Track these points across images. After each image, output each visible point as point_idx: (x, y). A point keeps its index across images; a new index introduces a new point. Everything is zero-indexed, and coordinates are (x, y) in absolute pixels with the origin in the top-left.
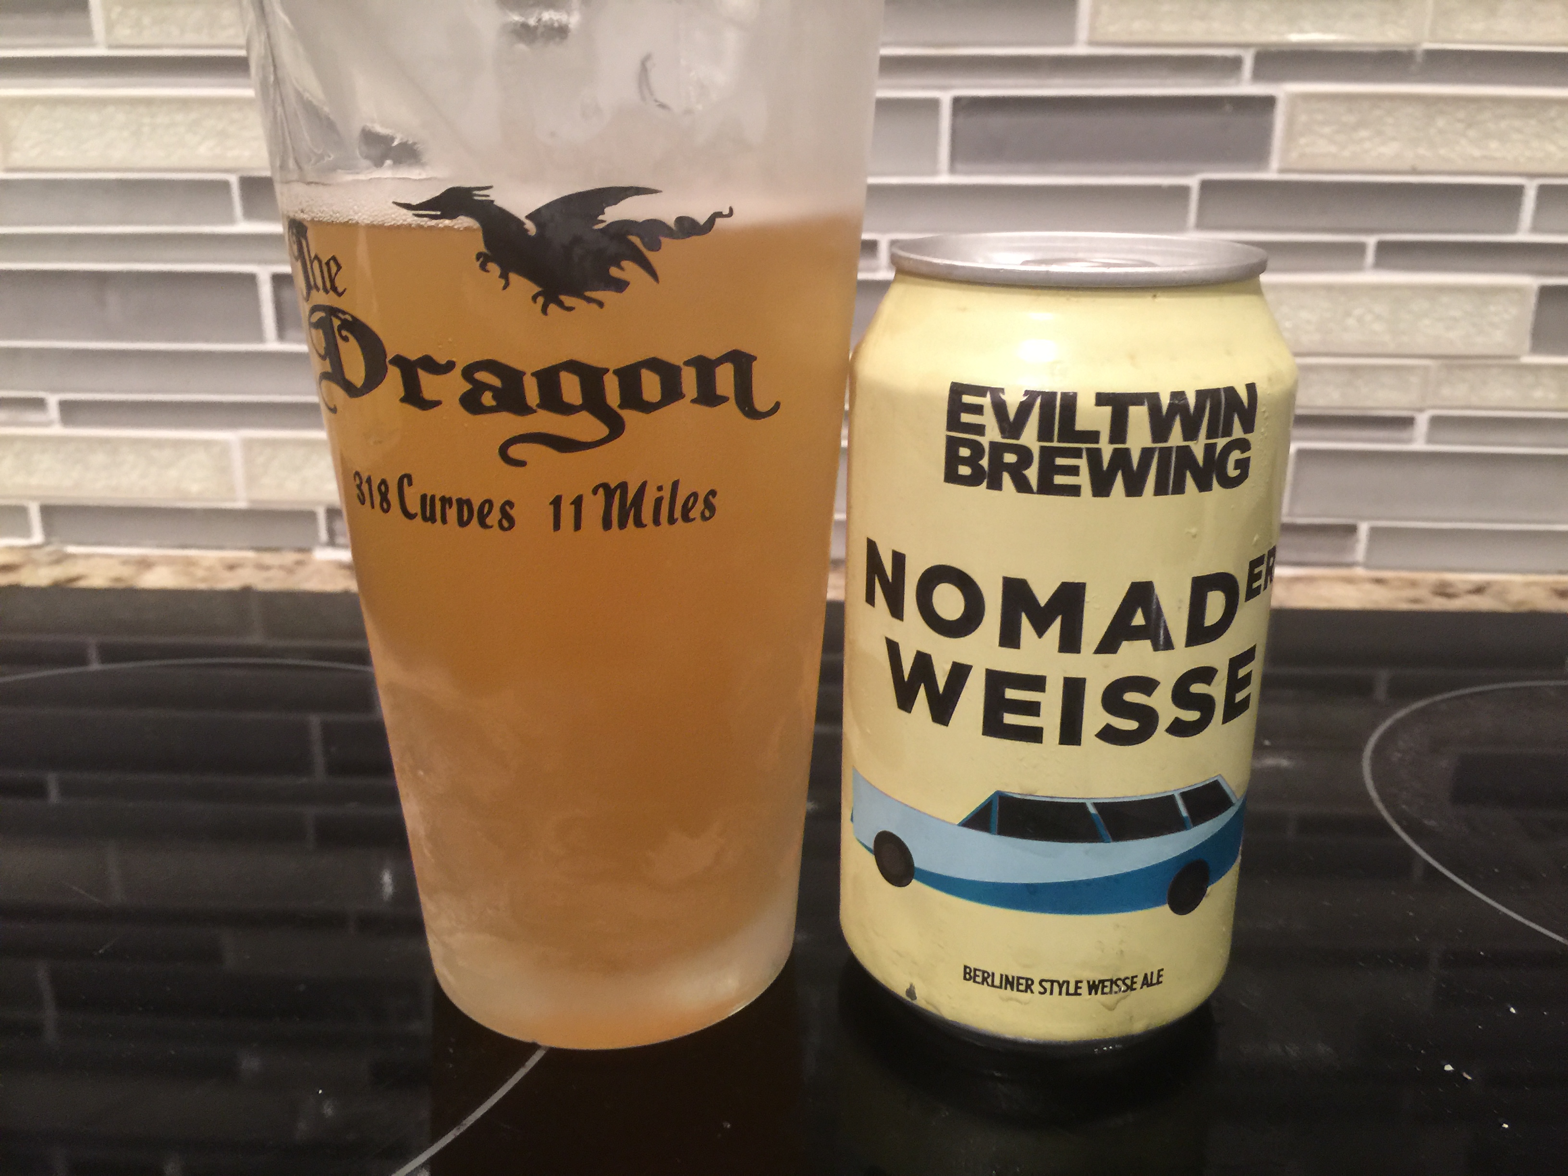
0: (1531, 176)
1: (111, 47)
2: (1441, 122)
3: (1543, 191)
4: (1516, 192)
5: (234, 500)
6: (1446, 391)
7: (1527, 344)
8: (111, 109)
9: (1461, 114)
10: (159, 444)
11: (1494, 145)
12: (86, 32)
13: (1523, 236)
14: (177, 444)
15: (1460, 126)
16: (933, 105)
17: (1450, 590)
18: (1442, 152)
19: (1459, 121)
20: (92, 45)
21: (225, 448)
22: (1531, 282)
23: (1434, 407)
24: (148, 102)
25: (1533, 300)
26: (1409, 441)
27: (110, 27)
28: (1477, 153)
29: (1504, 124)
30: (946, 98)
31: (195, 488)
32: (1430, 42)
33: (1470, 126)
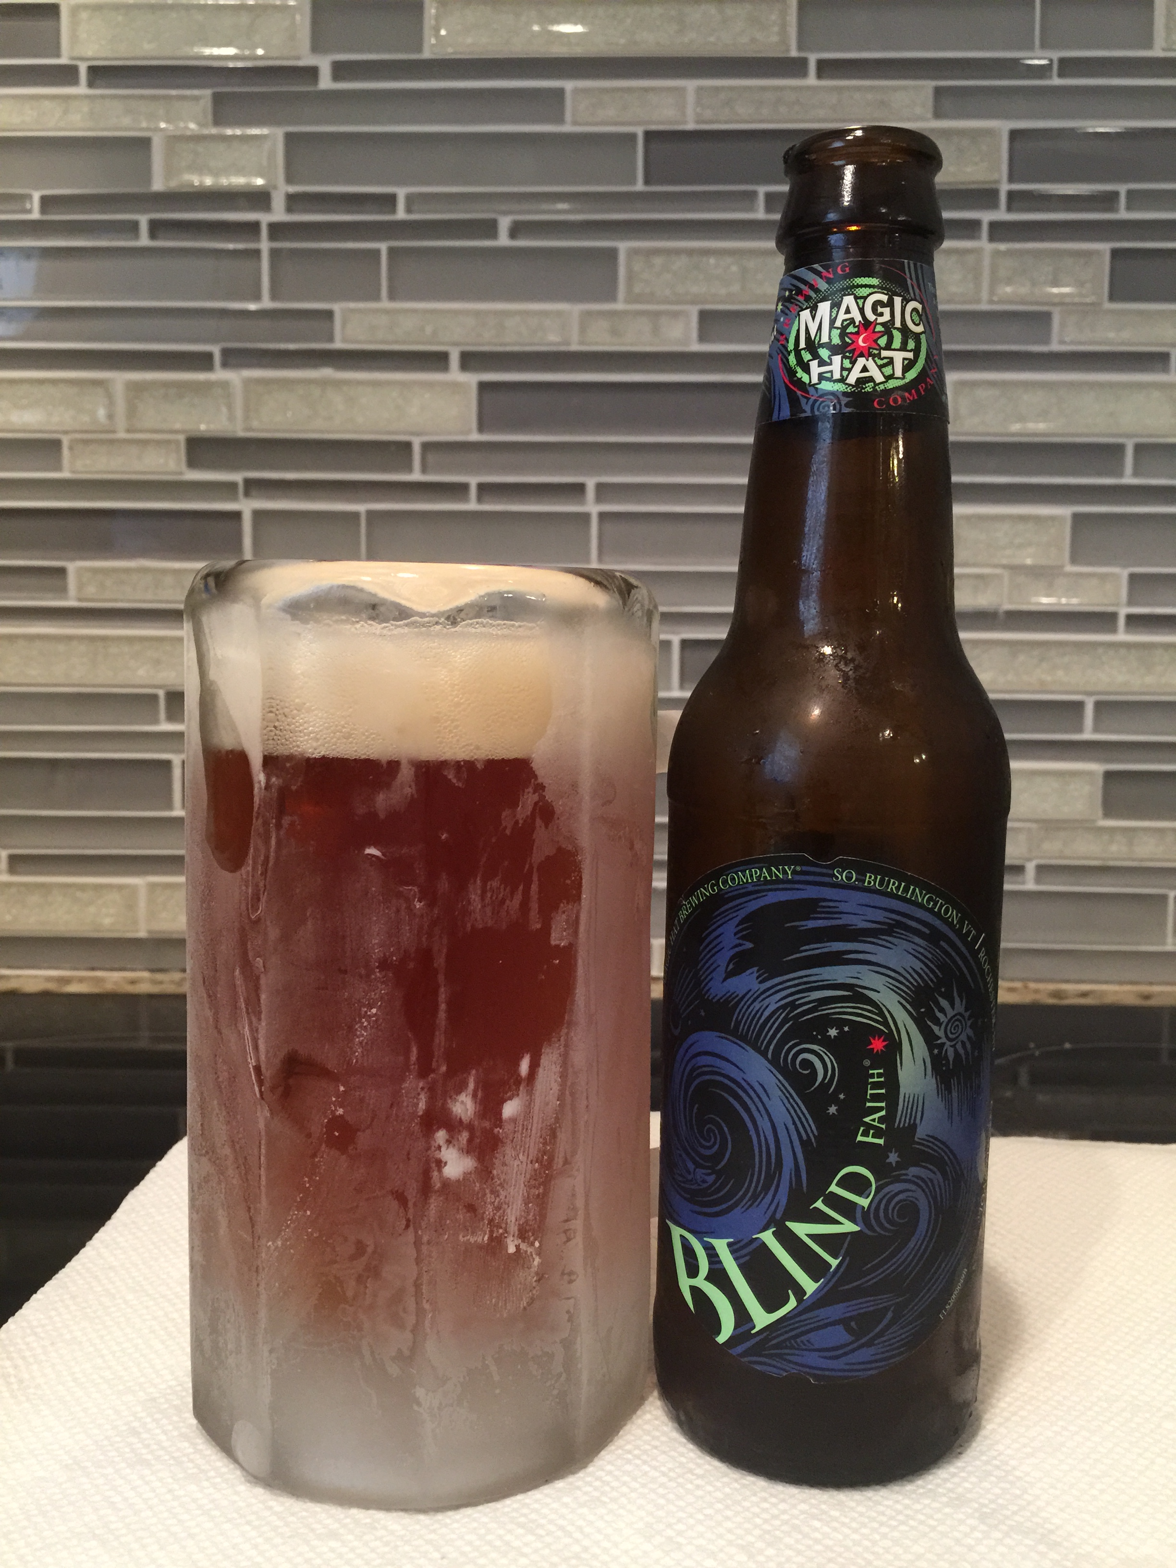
0: (1089, 694)
1: (80, 600)
3: (1098, 705)
4: (1078, 706)
5: (137, 931)
6: (1047, 846)
7: (1100, 812)
8: (75, 643)
9: (1035, 653)
10: (82, 887)
11: (1060, 673)
12: (63, 590)
13: (1088, 735)
14: (97, 888)
15: (1035, 661)
16: (668, 643)
20: (66, 598)
21: (133, 889)
22: (1097, 768)
23: (1037, 857)
24: (104, 639)
25: (1100, 782)
26: (1023, 883)
27: (81, 587)
29: (1066, 659)
30: (676, 640)
31: (107, 921)
32: (1008, 605)
33: (1041, 661)
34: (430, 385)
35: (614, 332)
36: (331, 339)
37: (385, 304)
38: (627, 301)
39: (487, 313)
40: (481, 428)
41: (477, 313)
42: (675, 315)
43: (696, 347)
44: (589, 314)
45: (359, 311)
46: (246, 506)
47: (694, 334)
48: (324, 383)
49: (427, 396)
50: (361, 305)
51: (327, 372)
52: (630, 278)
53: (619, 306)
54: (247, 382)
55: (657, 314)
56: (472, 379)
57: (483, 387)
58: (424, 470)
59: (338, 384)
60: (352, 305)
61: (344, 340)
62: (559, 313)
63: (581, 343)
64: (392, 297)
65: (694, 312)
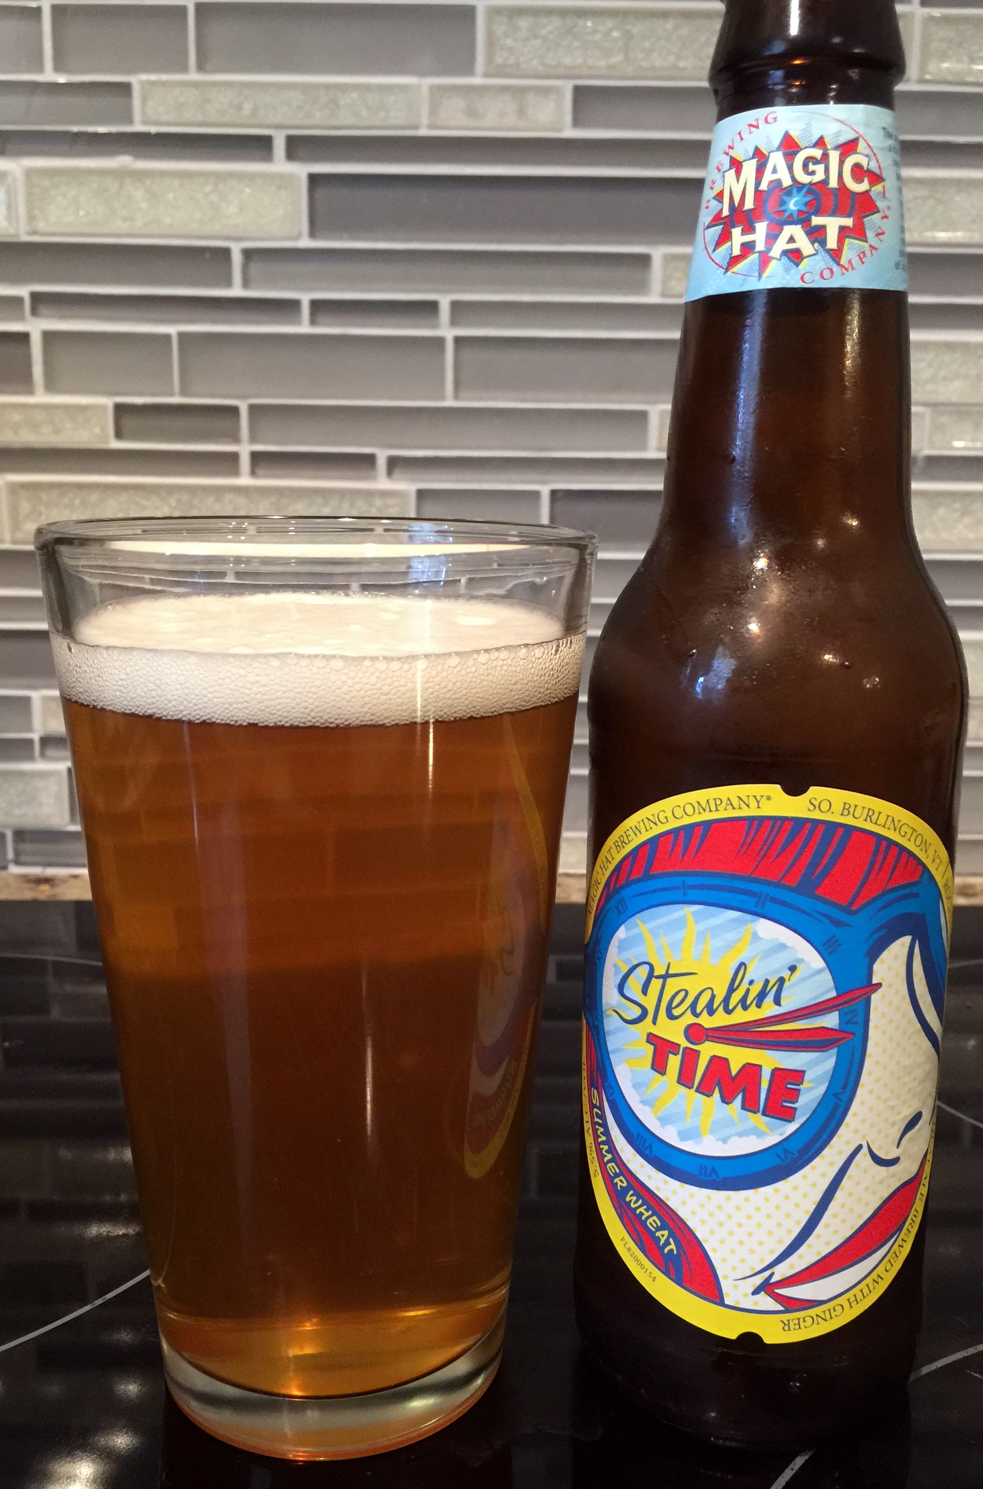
2: (942, 511)
9: (957, 506)
15: (956, 515)
16: (536, 495)
17: (971, 891)
18: (944, 535)
19: (955, 510)
28: (971, 536)
30: (545, 490)
32: (931, 449)
33: (964, 514)
34: (250, 178)
35: (471, 113)
36: (130, 120)
37: (194, 76)
38: (486, 75)
39: (317, 86)
40: (313, 234)
41: (305, 88)
42: (545, 91)
43: (570, 133)
44: (441, 88)
45: (164, 84)
46: (35, 327)
47: (568, 118)
48: (121, 174)
49: (248, 190)
50: (164, 77)
51: (124, 161)
52: (491, 44)
53: (477, 80)
54: (29, 173)
55: (524, 90)
56: (302, 170)
57: (314, 180)
58: (246, 284)
59: (138, 176)
60: (153, 77)
61: (145, 122)
62: (404, 88)
63: (431, 127)
64: (201, 68)
65: (567, 87)
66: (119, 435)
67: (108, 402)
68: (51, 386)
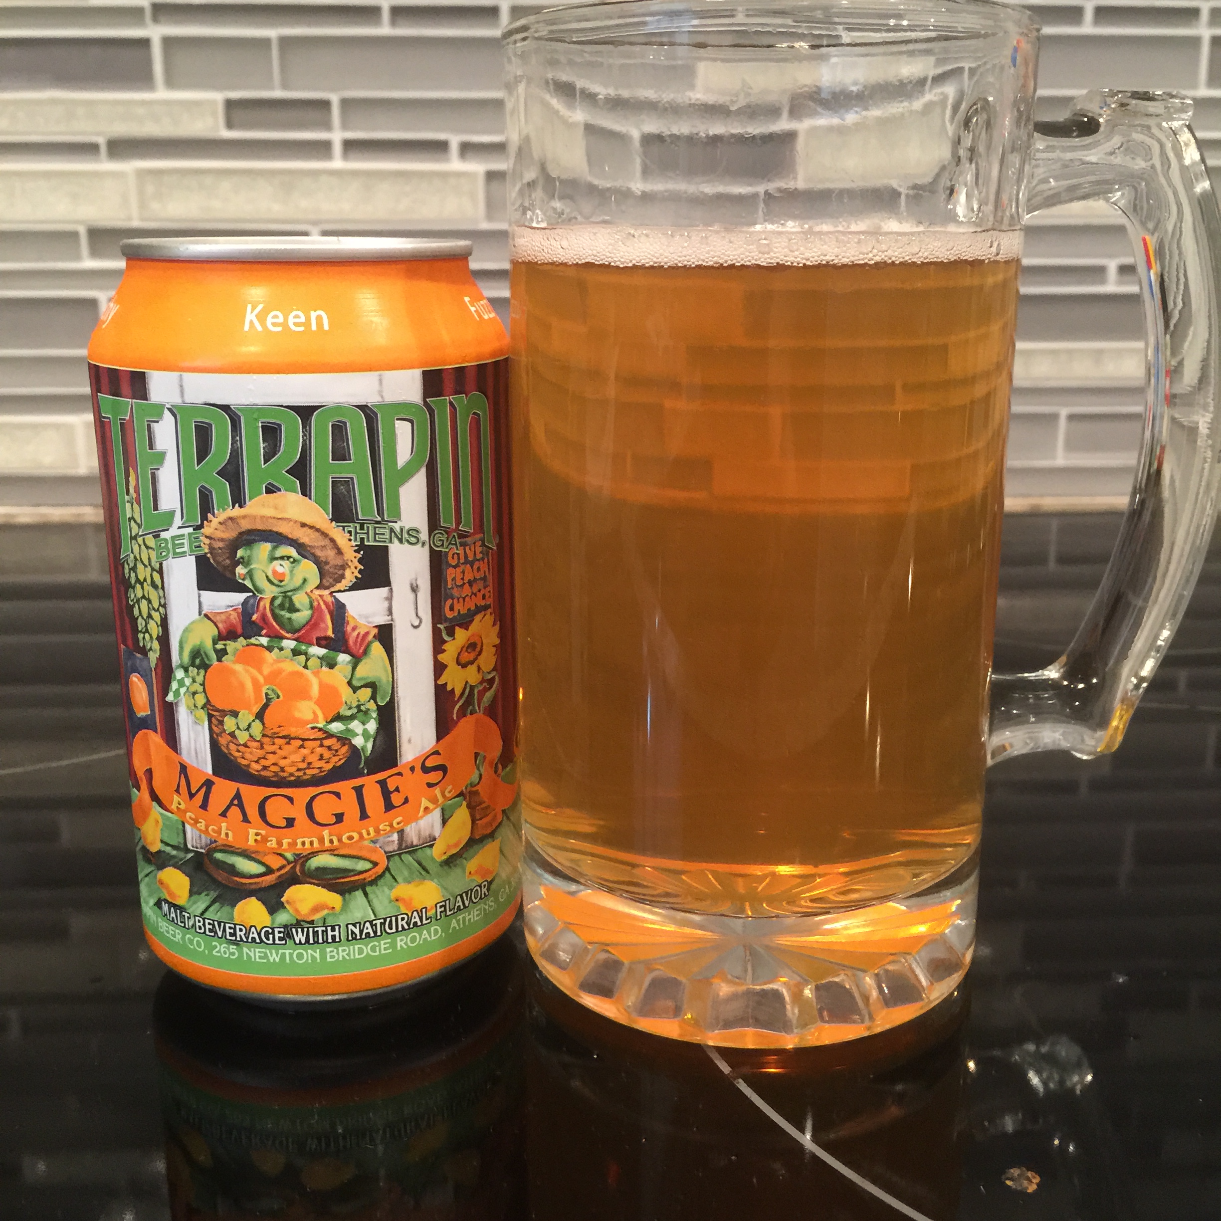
5: (77, 469)
10: (20, 427)
14: (34, 427)
31: (48, 459)
46: (155, 32)
66: (230, 125)
67: (218, 97)
68: (170, 83)
